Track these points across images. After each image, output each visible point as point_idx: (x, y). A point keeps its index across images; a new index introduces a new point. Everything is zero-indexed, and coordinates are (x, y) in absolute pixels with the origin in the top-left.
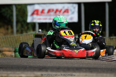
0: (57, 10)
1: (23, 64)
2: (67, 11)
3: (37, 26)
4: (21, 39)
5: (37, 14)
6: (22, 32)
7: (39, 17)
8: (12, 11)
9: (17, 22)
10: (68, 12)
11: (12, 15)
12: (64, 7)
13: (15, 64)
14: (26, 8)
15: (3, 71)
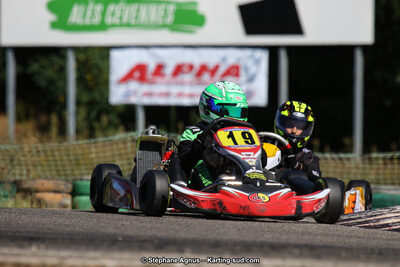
0: (203, 68)
1: (103, 230)
4: (93, 156)
5: (142, 79)
6: (91, 135)
7: (145, 88)
10: (237, 75)
12: (224, 59)
13: (77, 229)
15: (47, 248)
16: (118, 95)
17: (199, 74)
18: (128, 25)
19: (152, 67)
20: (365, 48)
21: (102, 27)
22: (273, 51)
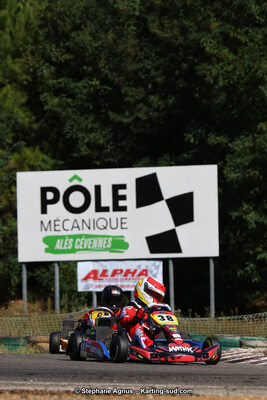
0: (128, 271)
2: (144, 272)
3: (95, 297)
5: (95, 278)
7: (97, 283)
8: (53, 274)
9: (62, 292)
10: (146, 275)
11: (53, 280)
12: (139, 267)
14: (76, 267)
16: (81, 287)
17: (126, 275)
18: (87, 249)
19: (100, 272)
20: (214, 258)
21: (73, 251)
22: (165, 262)
